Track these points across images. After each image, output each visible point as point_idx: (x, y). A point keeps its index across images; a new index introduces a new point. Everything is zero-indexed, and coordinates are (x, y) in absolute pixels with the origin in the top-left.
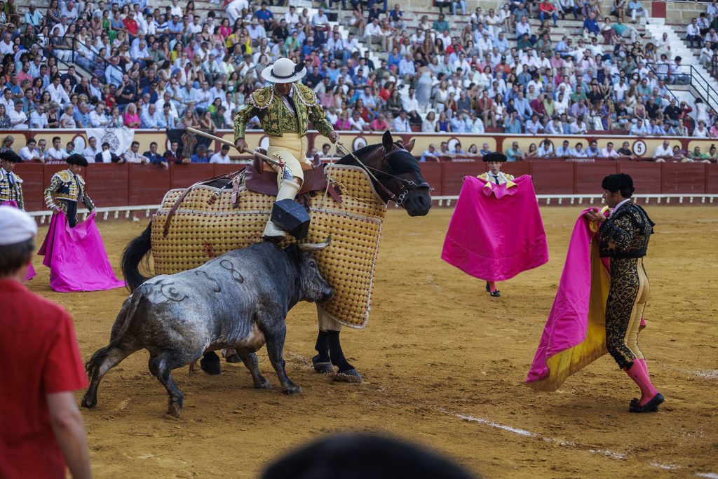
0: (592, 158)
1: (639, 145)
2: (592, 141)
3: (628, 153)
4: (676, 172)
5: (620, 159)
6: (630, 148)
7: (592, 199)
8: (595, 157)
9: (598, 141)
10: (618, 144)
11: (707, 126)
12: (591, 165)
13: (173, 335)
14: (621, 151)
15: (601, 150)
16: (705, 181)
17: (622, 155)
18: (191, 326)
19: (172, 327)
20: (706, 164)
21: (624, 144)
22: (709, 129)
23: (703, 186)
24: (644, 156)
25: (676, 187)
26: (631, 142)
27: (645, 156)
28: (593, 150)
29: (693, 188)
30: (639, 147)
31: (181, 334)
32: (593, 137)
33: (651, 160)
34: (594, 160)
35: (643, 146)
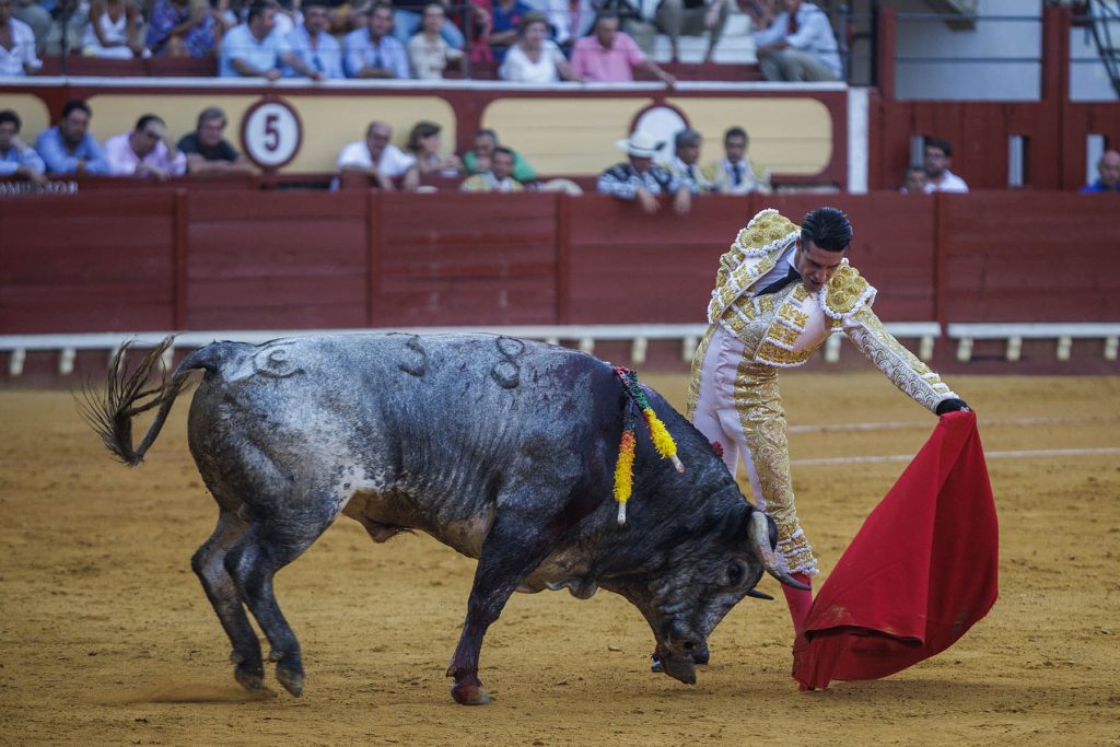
0: (67, 178)
1: (271, 119)
2: (65, 107)
3: (222, 152)
4: (434, 235)
5: (188, 178)
6: (230, 135)
7: (69, 355)
8: (79, 176)
9: (94, 103)
10: (178, 116)
11: (563, 35)
12: (61, 205)
13: (252, 456)
14: (191, 144)
15: (103, 143)
16: (559, 271)
17: (200, 164)
18: (296, 437)
19: (250, 437)
20: (560, 197)
21: (204, 117)
22: (567, 48)
23: (550, 292)
24: (293, 169)
25: (434, 297)
26: (233, 108)
27: (300, 167)
28: (73, 141)
29: (504, 302)
30: (269, 130)
31: (271, 456)
32: (66, 88)
33: (319, 182)
34: (73, 187)
35: (286, 126)
